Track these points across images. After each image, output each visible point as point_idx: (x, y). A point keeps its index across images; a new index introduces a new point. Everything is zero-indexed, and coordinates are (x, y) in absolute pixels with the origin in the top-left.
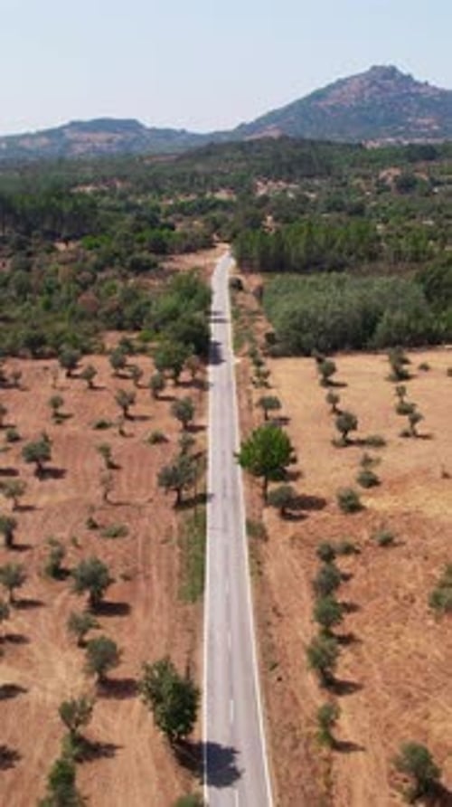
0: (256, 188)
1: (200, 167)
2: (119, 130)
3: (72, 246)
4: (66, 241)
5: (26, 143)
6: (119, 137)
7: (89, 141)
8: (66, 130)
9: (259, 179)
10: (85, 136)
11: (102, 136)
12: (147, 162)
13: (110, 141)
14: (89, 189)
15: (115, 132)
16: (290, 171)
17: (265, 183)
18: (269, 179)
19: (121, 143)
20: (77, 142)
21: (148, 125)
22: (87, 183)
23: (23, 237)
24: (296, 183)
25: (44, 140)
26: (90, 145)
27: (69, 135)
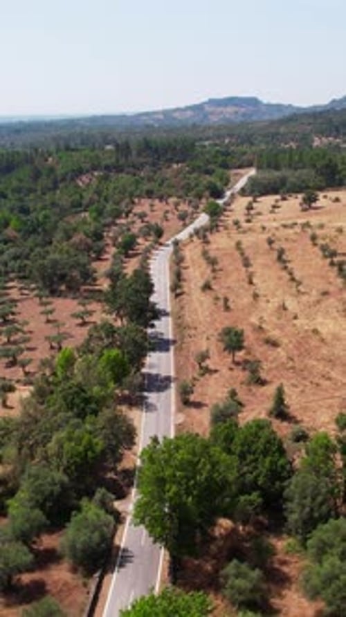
0: (313, 141)
1: (282, 130)
2: (244, 105)
3: (180, 165)
4: (177, 162)
5: (176, 115)
6: (243, 110)
7: (222, 113)
8: (206, 105)
9: (317, 136)
10: (220, 109)
11: (230, 109)
12: (250, 126)
13: (236, 113)
14: (207, 143)
15: (242, 107)
16: (337, 130)
17: (320, 138)
18: (323, 136)
19: (244, 115)
20: (212, 113)
21: (265, 101)
22: (207, 139)
23: (156, 161)
24: (340, 138)
25: (189, 113)
26: (222, 116)
27: (207, 109)
